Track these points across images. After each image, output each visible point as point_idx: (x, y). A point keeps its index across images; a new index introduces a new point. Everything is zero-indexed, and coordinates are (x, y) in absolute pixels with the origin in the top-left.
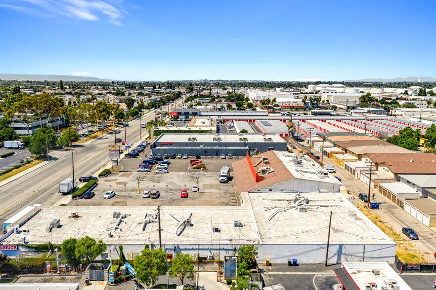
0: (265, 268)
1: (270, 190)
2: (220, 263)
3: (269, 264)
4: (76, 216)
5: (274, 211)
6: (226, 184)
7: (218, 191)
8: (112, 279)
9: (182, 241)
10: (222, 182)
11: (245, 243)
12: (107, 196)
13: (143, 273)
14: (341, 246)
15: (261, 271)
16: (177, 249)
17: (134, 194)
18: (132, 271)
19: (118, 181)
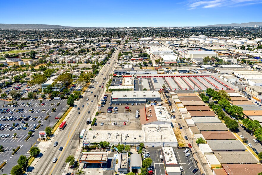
0: (146, 148)
1: (150, 124)
2: (136, 147)
3: (147, 147)
4: (98, 134)
5: (150, 131)
6: (138, 119)
7: (135, 122)
8: (112, 151)
9: (127, 141)
10: (136, 118)
11: (142, 142)
12: (102, 125)
13: (120, 150)
14: (164, 143)
15: (145, 149)
16: (125, 143)
17: (109, 123)
18: (116, 149)
19: (103, 117)
